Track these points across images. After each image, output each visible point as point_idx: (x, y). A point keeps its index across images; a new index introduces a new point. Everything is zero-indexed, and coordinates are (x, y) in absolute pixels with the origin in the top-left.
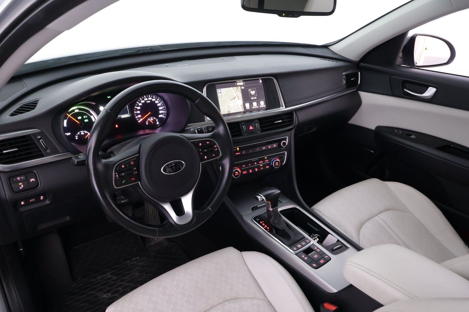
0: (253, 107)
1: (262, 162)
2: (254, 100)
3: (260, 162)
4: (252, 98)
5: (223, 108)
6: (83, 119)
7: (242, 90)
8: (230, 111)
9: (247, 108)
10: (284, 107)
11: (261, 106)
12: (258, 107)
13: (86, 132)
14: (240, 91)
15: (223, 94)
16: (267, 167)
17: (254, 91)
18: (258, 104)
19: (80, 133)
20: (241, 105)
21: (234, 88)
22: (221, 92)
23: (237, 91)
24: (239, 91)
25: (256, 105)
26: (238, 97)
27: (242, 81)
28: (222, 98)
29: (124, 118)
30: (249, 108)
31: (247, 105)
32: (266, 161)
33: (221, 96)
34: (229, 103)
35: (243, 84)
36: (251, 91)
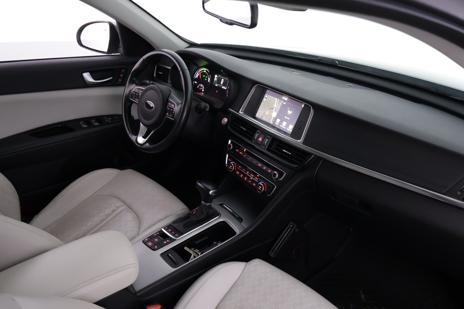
0: (281, 126)
1: (253, 176)
2: (286, 120)
3: (251, 175)
4: (286, 117)
5: (260, 112)
6: (205, 78)
7: (283, 104)
8: (262, 117)
9: (276, 123)
10: (301, 142)
11: (288, 129)
12: (285, 128)
13: (203, 86)
14: (281, 105)
15: (267, 101)
16: (254, 184)
17: (291, 112)
18: (287, 126)
19: (201, 85)
20: (273, 118)
21: (278, 100)
22: (267, 98)
23: (278, 103)
24: (280, 105)
25: (285, 126)
26: (276, 109)
29: (223, 89)
30: (278, 124)
31: (278, 121)
32: (256, 178)
33: (265, 101)
34: (266, 110)
35: (287, 100)
36: (289, 111)
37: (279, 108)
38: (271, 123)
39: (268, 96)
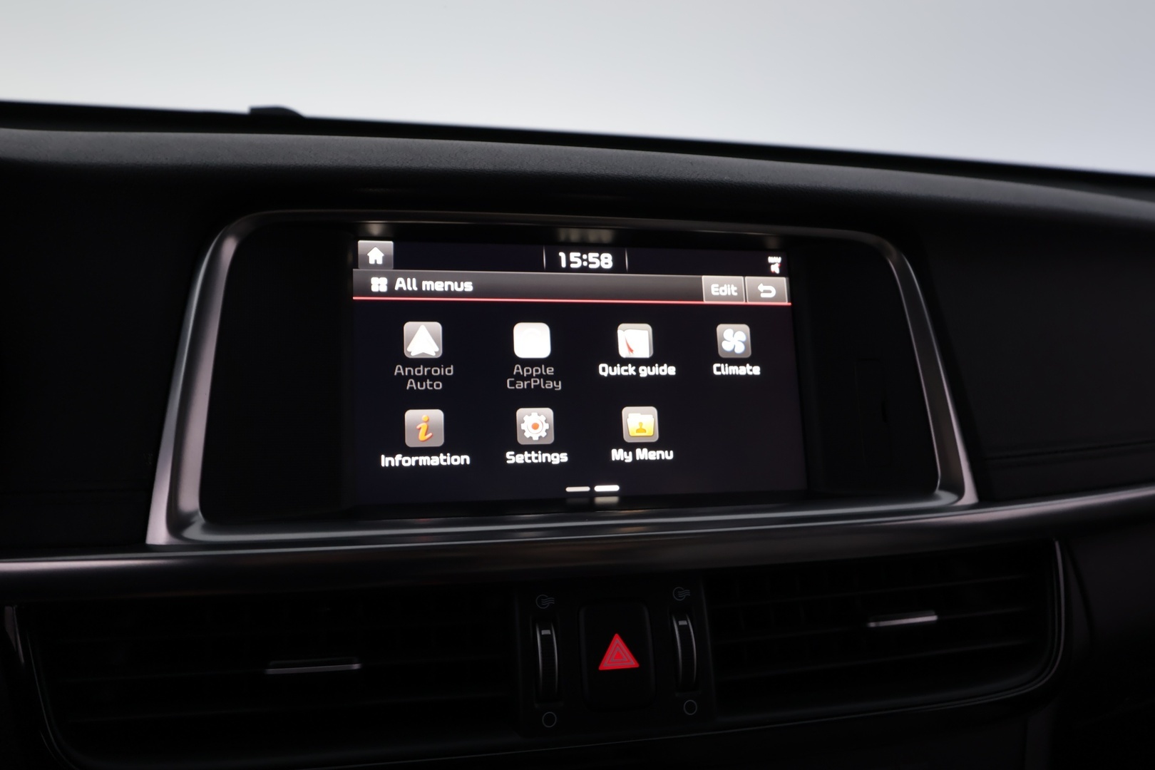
10: (970, 496)
27: (606, 235)
35: (614, 260)
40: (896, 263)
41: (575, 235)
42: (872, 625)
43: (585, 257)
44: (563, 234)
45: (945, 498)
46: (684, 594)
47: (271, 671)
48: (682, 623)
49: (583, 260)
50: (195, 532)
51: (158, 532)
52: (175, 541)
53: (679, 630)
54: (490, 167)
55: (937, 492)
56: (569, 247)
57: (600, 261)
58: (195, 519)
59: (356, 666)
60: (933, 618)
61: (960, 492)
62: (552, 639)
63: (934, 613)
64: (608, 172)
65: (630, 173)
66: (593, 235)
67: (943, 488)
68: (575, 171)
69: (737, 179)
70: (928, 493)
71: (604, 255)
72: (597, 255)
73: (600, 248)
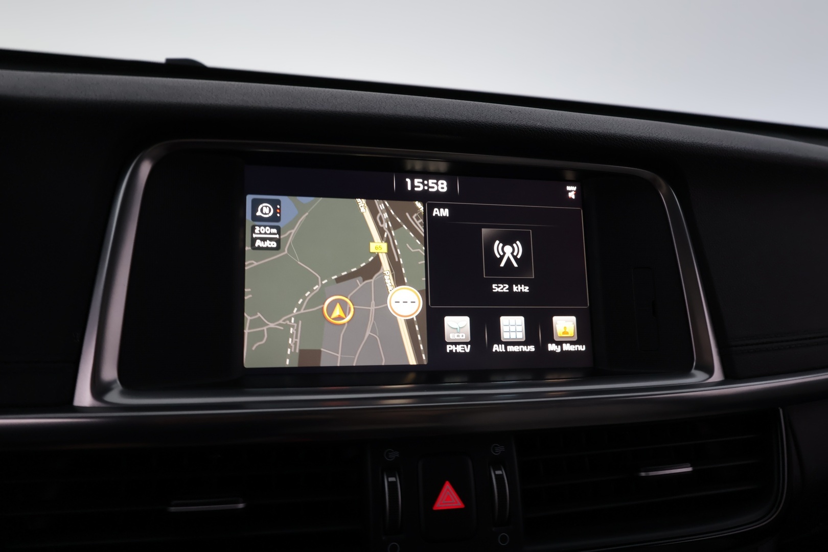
2: (512, 305)
4: (499, 288)
5: (272, 325)
7: (432, 223)
8: (318, 353)
9: (449, 349)
10: (718, 376)
11: (552, 347)
12: (531, 348)
14: (421, 231)
15: (290, 234)
17: (518, 247)
18: (539, 330)
20: (410, 323)
21: (381, 205)
22: (275, 218)
23: (396, 226)
24: (411, 228)
26: (396, 267)
27: (442, 166)
28: (279, 255)
33: (274, 244)
34: (320, 298)
35: (448, 186)
36: (497, 246)
37: (419, 249)
38: (412, 361)
39: (275, 204)
40: (665, 193)
41: (418, 165)
42: (643, 474)
43: (426, 182)
44: (411, 164)
45: (699, 376)
46: (499, 450)
47: (173, 509)
48: (498, 472)
49: (424, 185)
50: (115, 397)
51: (84, 396)
52: (97, 404)
53: (496, 478)
54: (355, 110)
55: (693, 371)
56: (414, 175)
57: (438, 185)
58: (114, 386)
59: (241, 506)
60: (690, 469)
61: (710, 372)
62: (397, 485)
63: (689, 465)
64: (447, 116)
65: (465, 118)
66: (433, 166)
67: (697, 368)
68: (422, 115)
69: (546, 125)
70: (686, 373)
71: (440, 182)
72: (435, 181)
73: (438, 176)
